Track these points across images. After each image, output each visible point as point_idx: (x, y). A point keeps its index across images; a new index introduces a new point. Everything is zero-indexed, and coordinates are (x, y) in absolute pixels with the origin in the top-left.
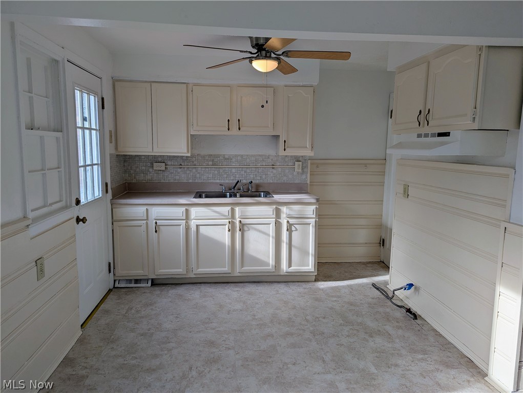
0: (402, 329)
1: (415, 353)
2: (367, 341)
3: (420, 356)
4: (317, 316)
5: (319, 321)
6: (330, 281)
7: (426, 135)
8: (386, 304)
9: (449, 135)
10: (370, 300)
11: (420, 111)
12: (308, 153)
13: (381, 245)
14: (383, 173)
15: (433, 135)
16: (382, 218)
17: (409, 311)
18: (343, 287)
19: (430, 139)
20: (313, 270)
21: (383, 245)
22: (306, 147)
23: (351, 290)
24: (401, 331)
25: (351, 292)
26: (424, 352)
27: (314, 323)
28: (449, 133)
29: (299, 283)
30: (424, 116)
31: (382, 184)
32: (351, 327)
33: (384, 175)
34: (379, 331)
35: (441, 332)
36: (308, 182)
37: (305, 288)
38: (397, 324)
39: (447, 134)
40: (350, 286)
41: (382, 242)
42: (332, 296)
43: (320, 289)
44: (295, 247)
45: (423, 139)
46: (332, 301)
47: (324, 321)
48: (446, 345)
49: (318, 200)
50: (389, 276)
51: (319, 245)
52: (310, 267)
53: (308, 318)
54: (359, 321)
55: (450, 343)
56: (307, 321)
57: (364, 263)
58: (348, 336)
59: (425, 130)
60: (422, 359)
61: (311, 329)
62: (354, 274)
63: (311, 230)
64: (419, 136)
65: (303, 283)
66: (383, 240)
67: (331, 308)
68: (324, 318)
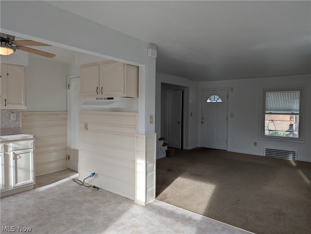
0: (94, 196)
1: (104, 203)
2: (81, 207)
3: (108, 204)
4: (46, 206)
5: (49, 208)
6: (43, 186)
7: (101, 99)
8: (81, 188)
9: (113, 99)
10: (72, 188)
11: (97, 87)
12: (23, 107)
13: (68, 159)
14: (66, 119)
15: (105, 99)
16: (67, 144)
17: (94, 187)
18: (54, 187)
19: (103, 100)
20: (33, 182)
21: (69, 159)
22: (22, 104)
23: (59, 187)
24: (94, 197)
25: (59, 188)
26: (108, 202)
27: (46, 210)
28: (113, 98)
29: (23, 193)
30: (99, 90)
31: (66, 125)
32: (69, 204)
33: (67, 120)
34: (84, 201)
35: (111, 191)
36: (21, 126)
37: (29, 194)
38: (91, 195)
39: (112, 99)
40: (58, 186)
41: (68, 158)
42: (50, 193)
43: (39, 192)
44: (20, 168)
45: (99, 100)
46: (51, 196)
47: (52, 206)
48: (115, 196)
49: (34, 136)
50: (78, 174)
51: (36, 165)
52: (31, 180)
53: (41, 208)
54: (72, 200)
55: (116, 194)
56: (42, 210)
57: (59, 172)
58: (70, 209)
59: (100, 96)
60: (109, 205)
61: (47, 213)
62: (56, 179)
63: (31, 156)
64: (97, 99)
65: (26, 192)
66: (69, 156)
67: (53, 199)
68: (51, 205)
